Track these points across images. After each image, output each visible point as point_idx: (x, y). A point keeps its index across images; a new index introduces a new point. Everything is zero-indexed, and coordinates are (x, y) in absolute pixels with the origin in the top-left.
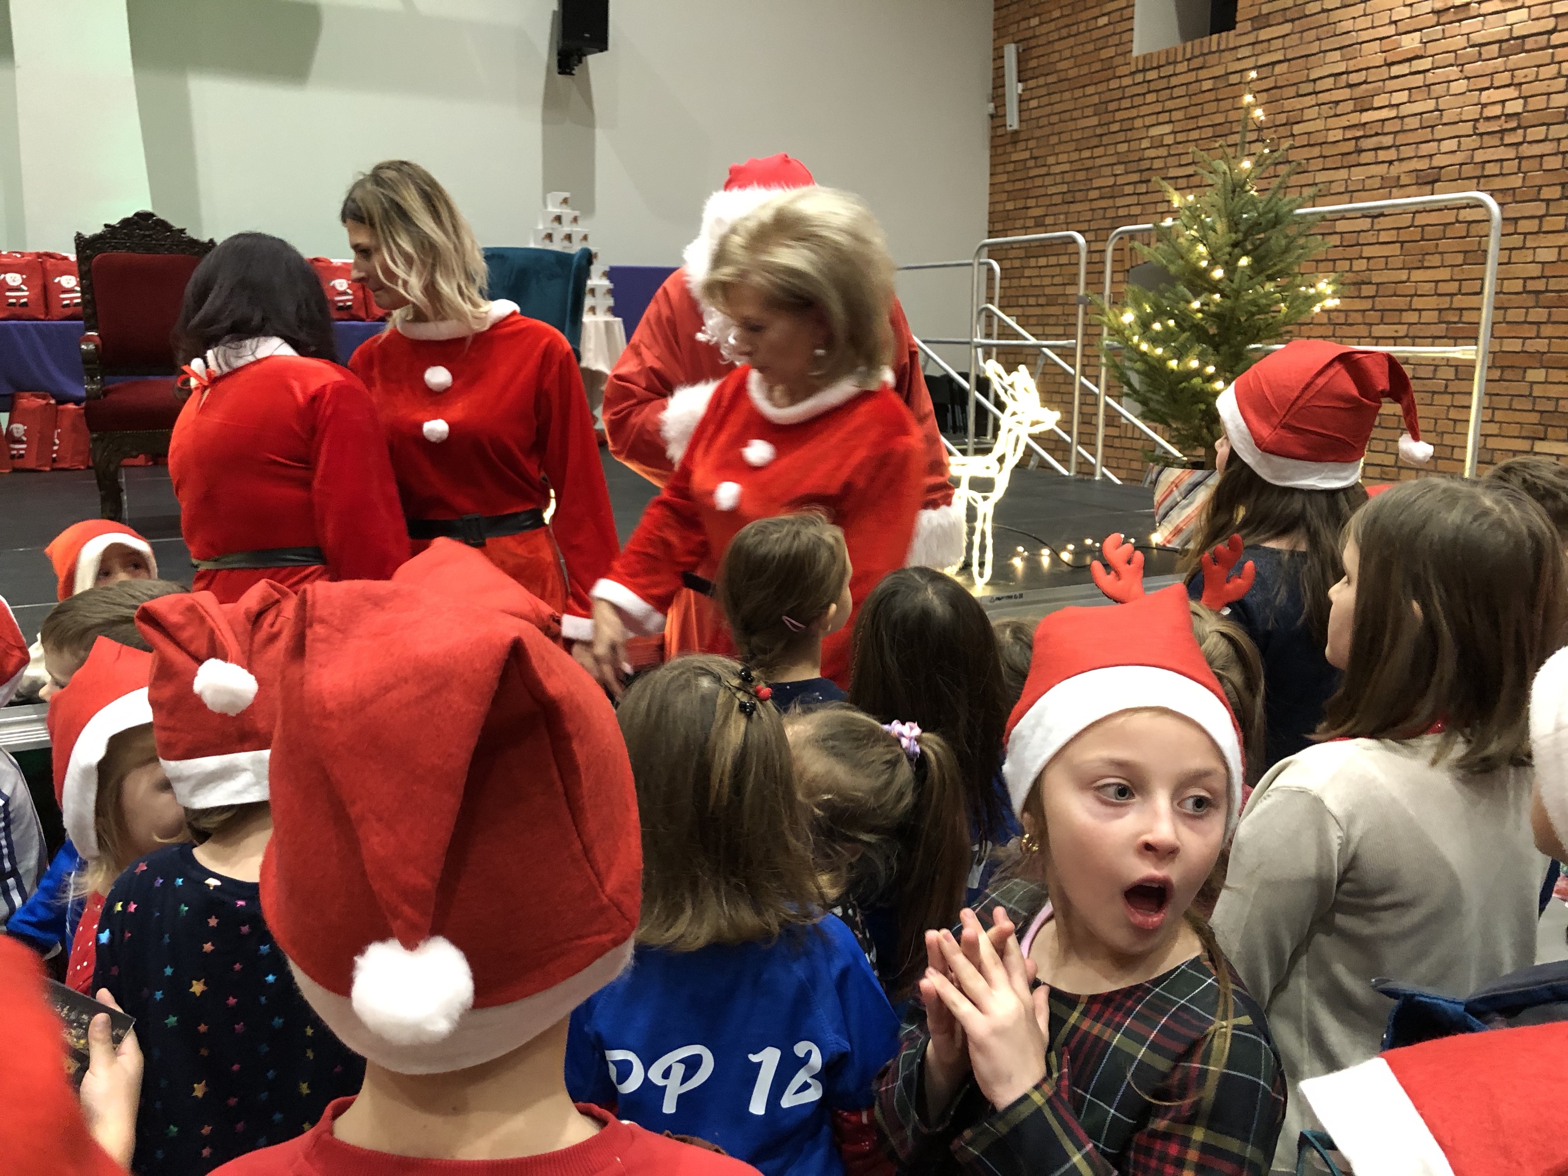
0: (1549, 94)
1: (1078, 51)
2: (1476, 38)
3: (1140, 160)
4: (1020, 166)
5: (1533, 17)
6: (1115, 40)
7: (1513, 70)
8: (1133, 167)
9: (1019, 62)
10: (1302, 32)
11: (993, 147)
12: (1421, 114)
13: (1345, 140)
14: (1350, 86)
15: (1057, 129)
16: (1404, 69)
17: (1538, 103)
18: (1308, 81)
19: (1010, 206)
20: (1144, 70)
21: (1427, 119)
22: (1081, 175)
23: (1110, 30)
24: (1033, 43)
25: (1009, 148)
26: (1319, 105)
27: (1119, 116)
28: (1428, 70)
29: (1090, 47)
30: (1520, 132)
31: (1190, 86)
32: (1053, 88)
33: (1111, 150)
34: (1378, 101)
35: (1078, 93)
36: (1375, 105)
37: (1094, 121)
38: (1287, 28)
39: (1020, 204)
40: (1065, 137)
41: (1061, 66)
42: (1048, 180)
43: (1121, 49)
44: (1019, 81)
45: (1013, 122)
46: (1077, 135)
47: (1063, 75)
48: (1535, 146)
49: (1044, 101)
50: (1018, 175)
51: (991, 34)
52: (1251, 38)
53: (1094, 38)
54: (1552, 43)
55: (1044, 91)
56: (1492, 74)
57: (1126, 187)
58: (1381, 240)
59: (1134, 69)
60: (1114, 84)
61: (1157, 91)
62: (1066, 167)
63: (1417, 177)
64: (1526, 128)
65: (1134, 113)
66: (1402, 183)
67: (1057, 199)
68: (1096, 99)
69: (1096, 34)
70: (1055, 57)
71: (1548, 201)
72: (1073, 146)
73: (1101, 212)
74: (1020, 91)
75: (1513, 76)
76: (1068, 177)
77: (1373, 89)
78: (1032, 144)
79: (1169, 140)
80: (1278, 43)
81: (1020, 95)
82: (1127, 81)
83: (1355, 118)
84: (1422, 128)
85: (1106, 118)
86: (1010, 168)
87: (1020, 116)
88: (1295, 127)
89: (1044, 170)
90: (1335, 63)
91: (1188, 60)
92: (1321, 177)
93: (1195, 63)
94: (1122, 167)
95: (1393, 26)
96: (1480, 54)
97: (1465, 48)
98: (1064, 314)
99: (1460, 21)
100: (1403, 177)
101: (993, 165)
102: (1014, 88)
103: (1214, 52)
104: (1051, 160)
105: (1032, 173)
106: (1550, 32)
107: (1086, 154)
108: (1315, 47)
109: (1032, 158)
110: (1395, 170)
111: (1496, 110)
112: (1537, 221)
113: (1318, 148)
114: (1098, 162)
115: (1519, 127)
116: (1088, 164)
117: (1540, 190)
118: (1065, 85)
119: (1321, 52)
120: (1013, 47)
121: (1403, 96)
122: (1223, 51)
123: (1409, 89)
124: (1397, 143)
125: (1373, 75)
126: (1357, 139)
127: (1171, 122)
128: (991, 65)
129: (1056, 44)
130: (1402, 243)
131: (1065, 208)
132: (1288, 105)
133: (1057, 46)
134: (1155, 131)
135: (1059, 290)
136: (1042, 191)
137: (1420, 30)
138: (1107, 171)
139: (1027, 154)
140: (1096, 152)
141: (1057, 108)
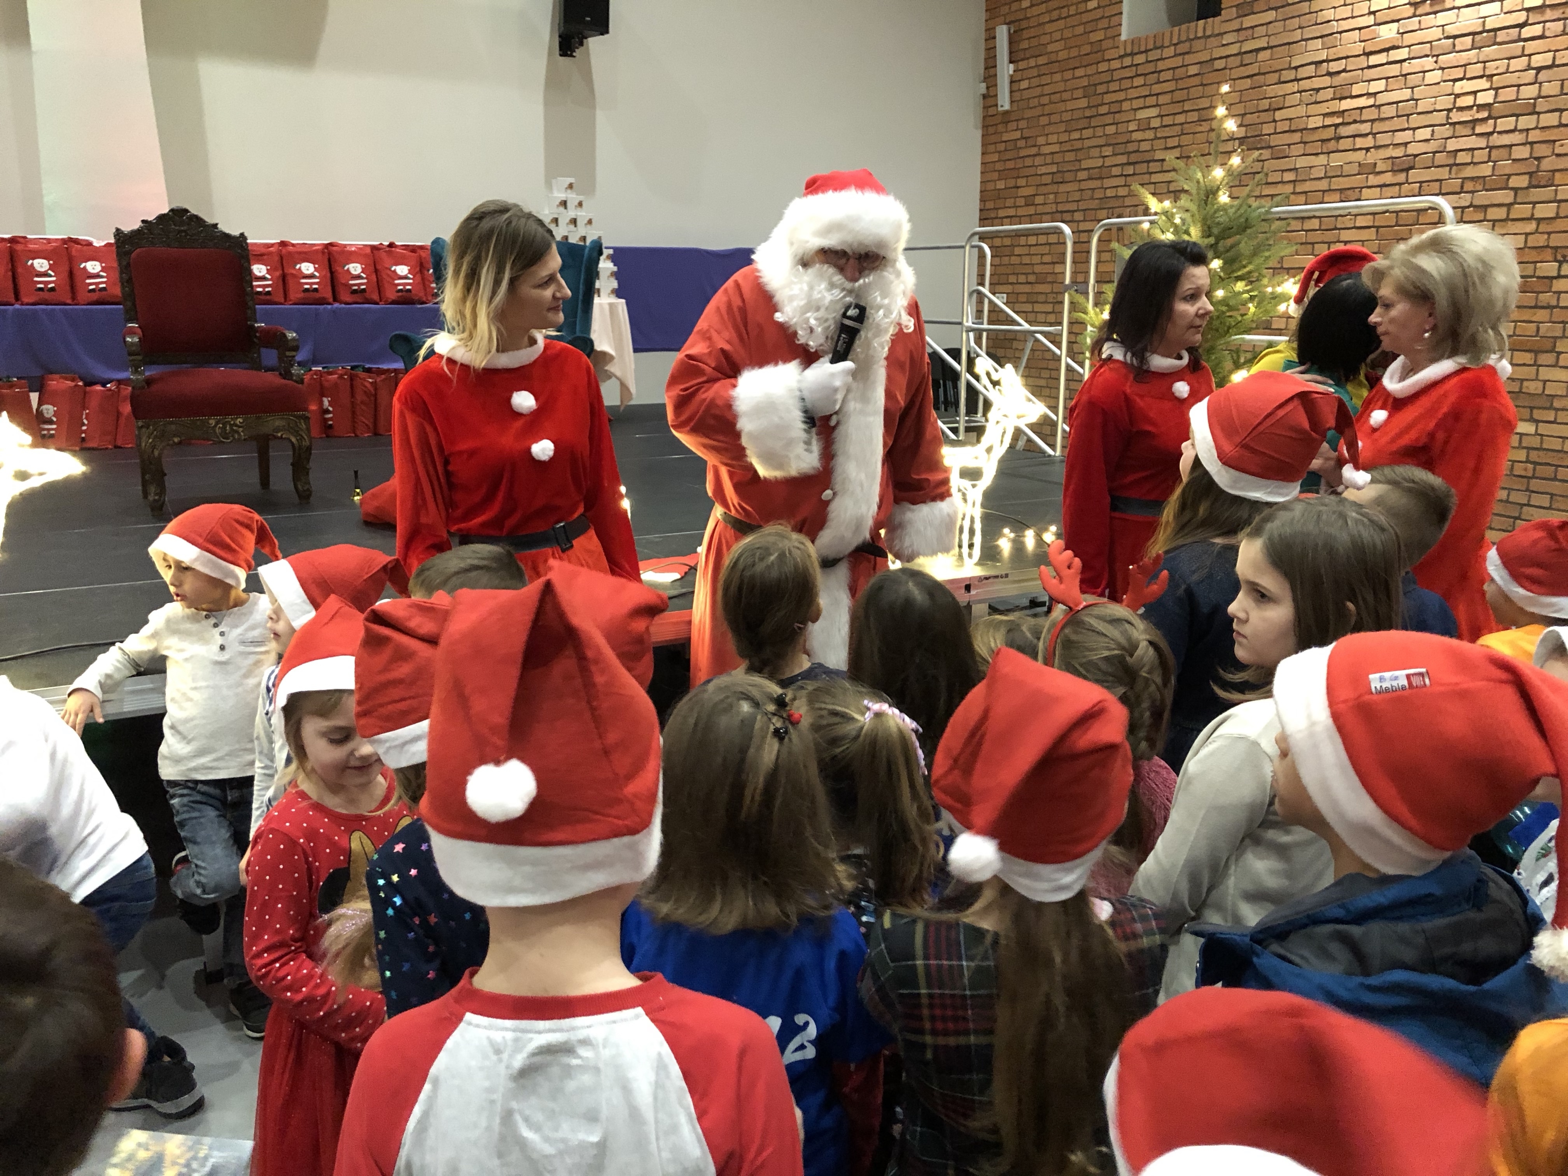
0: (1519, 86)
1: (1067, 34)
2: (1451, 30)
3: (1128, 142)
4: (1010, 146)
5: (1505, 10)
6: (1104, 23)
7: (1485, 62)
8: (1121, 149)
9: (1011, 43)
10: (1285, 20)
11: (985, 127)
12: (1397, 103)
13: (1324, 127)
14: (1329, 74)
15: (1047, 109)
16: (1381, 58)
17: (1508, 94)
18: (1290, 68)
19: (1001, 185)
20: (1132, 54)
21: (1404, 108)
22: (1070, 156)
23: (1099, 13)
24: (1024, 24)
25: (1001, 128)
26: (1300, 92)
27: (1108, 98)
28: (1405, 60)
29: (1080, 30)
30: (1491, 122)
31: (1177, 71)
32: (1044, 70)
33: (1099, 132)
34: (1356, 90)
35: (1068, 75)
36: (1354, 94)
37: (1083, 103)
38: (1271, 15)
39: (1011, 183)
40: (1055, 118)
41: (1050, 48)
42: (1038, 161)
43: (1110, 33)
44: (1011, 62)
45: (1004, 102)
46: (1066, 116)
47: (1053, 57)
48: (1505, 136)
49: (1035, 82)
50: (1008, 155)
51: (983, 16)
52: (1235, 25)
53: (1084, 20)
54: (1523, 36)
55: (1035, 72)
56: (1465, 65)
57: (1114, 169)
58: (1358, 225)
59: (1122, 53)
60: (1103, 67)
61: (1145, 75)
62: (1056, 148)
63: (1393, 164)
64: (1496, 118)
65: (1122, 96)
66: (1377, 170)
67: (1047, 179)
68: (1085, 82)
69: (1085, 18)
70: (1045, 39)
71: (1516, 190)
72: (1062, 127)
73: (1090, 192)
74: (1011, 72)
75: (1485, 68)
76: (1058, 158)
77: (1352, 77)
78: (1023, 124)
79: (1155, 123)
80: (1261, 30)
81: (1011, 76)
82: (1116, 64)
83: (1333, 106)
84: (1398, 116)
85: (1095, 100)
86: (1001, 147)
87: (1011, 96)
88: (1277, 113)
89: (1034, 151)
90: (1316, 51)
91: (1175, 45)
92: (1302, 162)
93: (1181, 48)
94: (1111, 148)
95: (1372, 17)
96: (1454, 45)
97: (1440, 40)
98: (1052, 292)
99: (1435, 13)
100: (1379, 163)
101: (984, 145)
102: (1005, 70)
103: (1199, 38)
104: (1041, 140)
105: (1023, 153)
106: (1521, 26)
107: (1076, 135)
108: (1298, 34)
109: (1022, 138)
110: (1372, 157)
111: (1468, 101)
112: (1505, 209)
113: (1299, 134)
114: (1087, 143)
115: (1490, 117)
116: (1078, 144)
117: (1508, 179)
118: (1056, 67)
119: (1303, 40)
120: (1005, 28)
121: (1380, 85)
122: (1209, 37)
123: (1387, 78)
124: (1374, 131)
125: (1352, 64)
126: (1336, 126)
127: (1157, 105)
128: (982, 45)
129: (1047, 26)
130: (1378, 227)
131: (1054, 188)
132: (1271, 91)
133: (1048, 28)
134: (1142, 114)
135: (1047, 269)
136: (1032, 171)
137: (1398, 21)
138: (1095, 152)
139: (1018, 135)
140: (1087, 133)
141: (1047, 90)
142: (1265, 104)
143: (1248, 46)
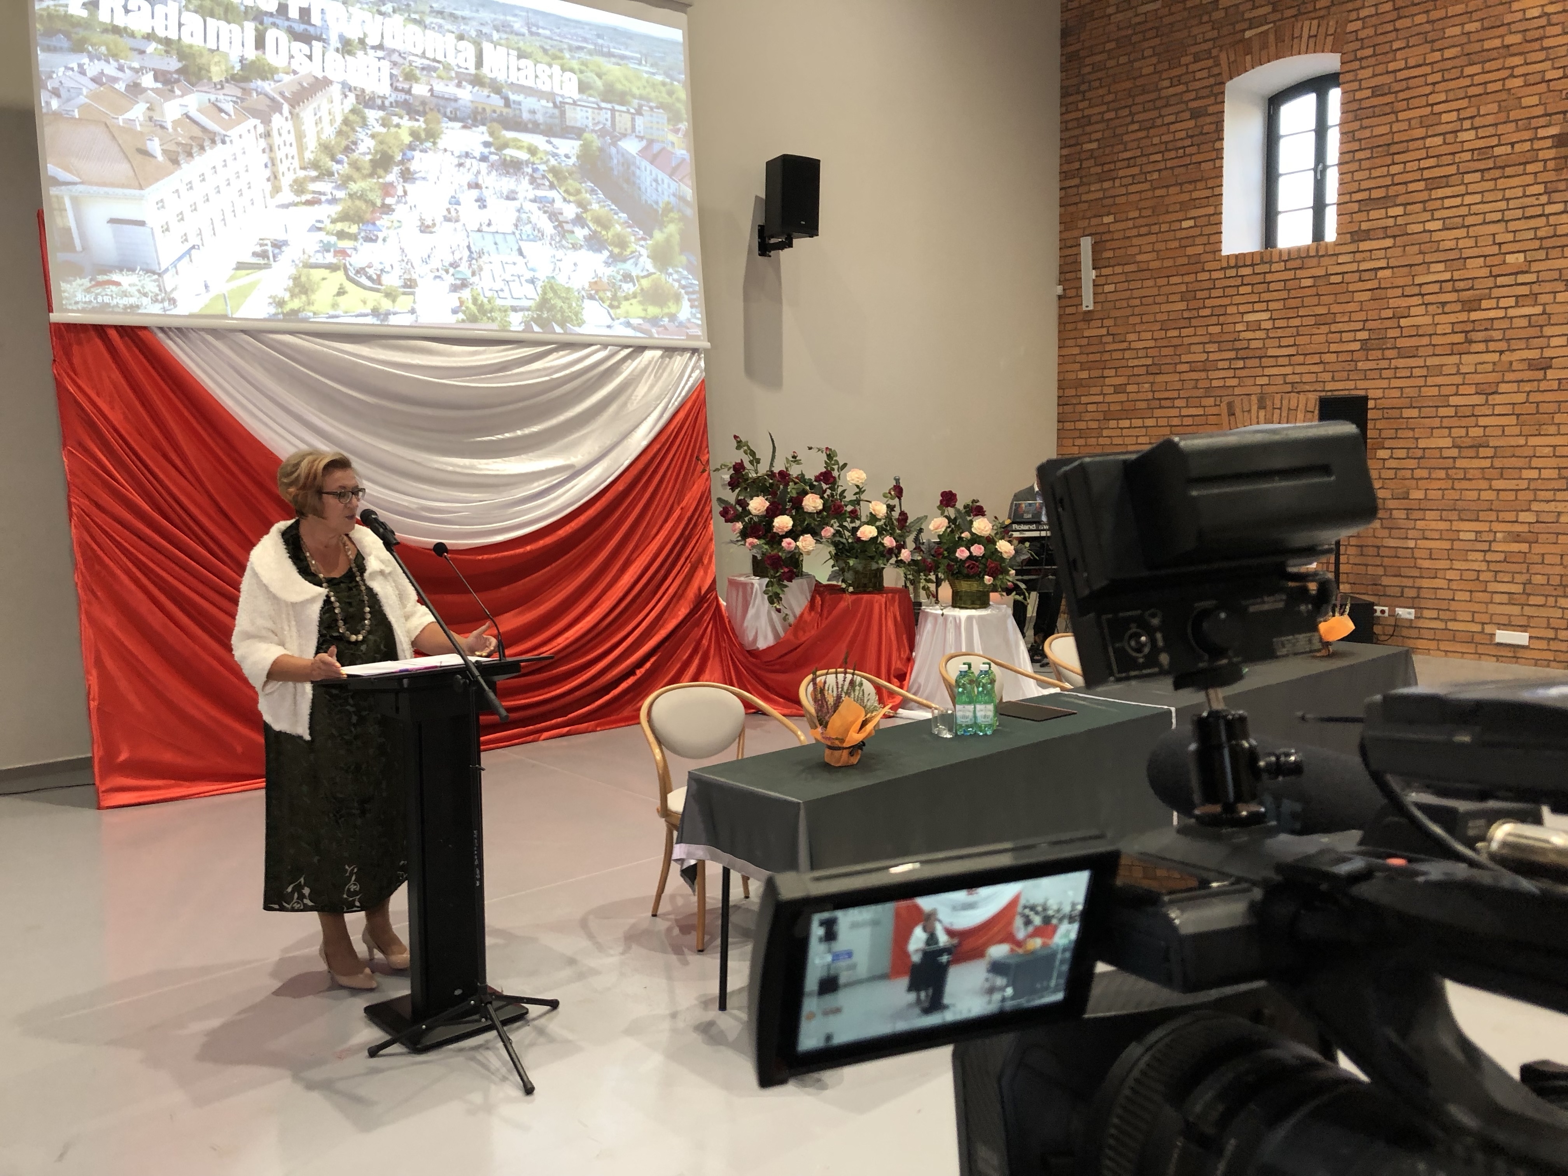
1: (1159, 247)
3: (1235, 340)
4: (1094, 341)
6: (1204, 240)
8: (1229, 346)
9: (1094, 252)
10: (1405, 246)
11: (1062, 323)
12: (1529, 316)
13: (1454, 333)
14: (1457, 291)
15: (1137, 311)
16: (1510, 280)
18: (1414, 285)
19: (1084, 375)
20: (1237, 267)
21: (1536, 320)
22: (1168, 351)
23: (1197, 231)
24: (1107, 237)
25: (1081, 325)
26: (1426, 304)
27: (1208, 303)
28: (1534, 283)
29: (1176, 244)
31: (1288, 283)
32: (1132, 277)
33: (1201, 331)
34: (1486, 304)
35: (1162, 282)
36: (1483, 307)
37: (1182, 306)
38: (1389, 242)
39: (1096, 373)
40: (1148, 318)
41: (1139, 258)
42: (1128, 354)
43: (1208, 248)
44: (1095, 268)
45: (1088, 302)
46: (1161, 317)
47: (1143, 266)
49: (1121, 287)
50: (1093, 349)
51: (1061, 228)
52: (1353, 248)
53: (1178, 237)
55: (1121, 278)
57: (1220, 363)
58: (1496, 413)
59: (1225, 265)
60: (1203, 276)
61: (1252, 285)
62: (1151, 343)
63: (1529, 364)
65: (1226, 301)
66: (1514, 368)
67: (1141, 370)
68: (1183, 288)
69: (1179, 234)
70: (1133, 250)
72: (1158, 326)
74: (1095, 277)
76: (1153, 352)
77: (1481, 294)
78: (1107, 322)
79: (1268, 325)
80: (1381, 254)
81: (1095, 281)
83: (1463, 316)
84: (1532, 327)
86: (1084, 342)
87: (1096, 298)
88: (1403, 320)
89: (1124, 345)
90: (1440, 272)
91: (1285, 261)
92: (1430, 361)
93: (1291, 264)
94: (1216, 345)
95: (1497, 247)
100: (1515, 363)
101: (1062, 339)
102: (1088, 274)
103: (1312, 257)
104: (1131, 337)
105: (1110, 347)
107: (1173, 333)
108: (1419, 259)
113: (1427, 338)
116: (1176, 341)
118: (1147, 274)
119: (1425, 263)
120: (1088, 239)
122: (1323, 256)
123: (1517, 297)
124: (1507, 337)
125: (1479, 284)
126: (1467, 332)
127: (1267, 310)
128: (1060, 254)
129: (1134, 239)
130: (1518, 415)
131: (1151, 378)
132: (1393, 303)
133: (1135, 241)
134: (1250, 318)
136: (1124, 363)
137: (1524, 251)
138: (1197, 348)
139: (1104, 331)
140: (1185, 332)
141: (1136, 293)
142: (1389, 313)
143: (1364, 266)
